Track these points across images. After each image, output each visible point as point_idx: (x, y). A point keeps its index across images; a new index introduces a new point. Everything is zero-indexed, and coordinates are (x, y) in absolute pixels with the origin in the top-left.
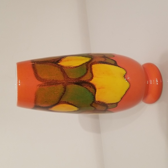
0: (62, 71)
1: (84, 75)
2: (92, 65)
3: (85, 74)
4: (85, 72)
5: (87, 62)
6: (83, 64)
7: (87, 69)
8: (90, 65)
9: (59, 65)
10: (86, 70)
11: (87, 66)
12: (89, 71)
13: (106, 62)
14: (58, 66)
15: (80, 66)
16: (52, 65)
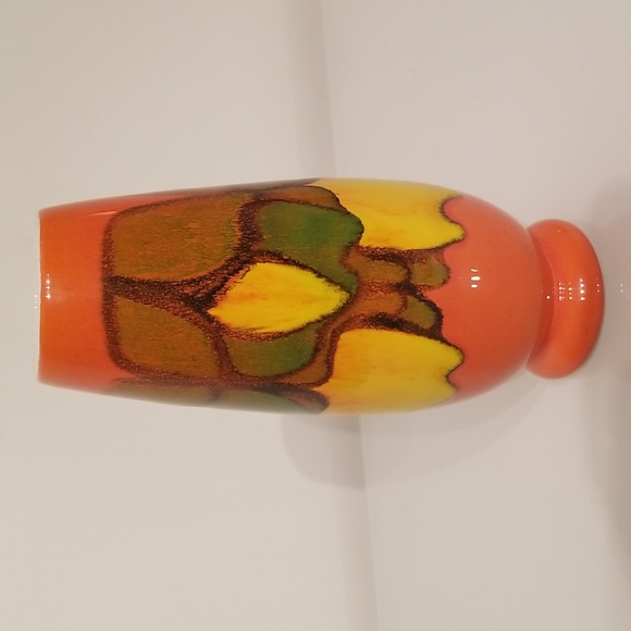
0: (216, 348)
1: (299, 370)
2: (342, 332)
3: (304, 367)
4: (305, 359)
5: (324, 317)
6: (309, 324)
7: (316, 350)
8: (334, 332)
9: (211, 319)
10: (311, 351)
11: (320, 333)
12: (321, 358)
13: (401, 320)
14: (206, 324)
15: (295, 331)
16: (182, 317)
